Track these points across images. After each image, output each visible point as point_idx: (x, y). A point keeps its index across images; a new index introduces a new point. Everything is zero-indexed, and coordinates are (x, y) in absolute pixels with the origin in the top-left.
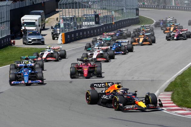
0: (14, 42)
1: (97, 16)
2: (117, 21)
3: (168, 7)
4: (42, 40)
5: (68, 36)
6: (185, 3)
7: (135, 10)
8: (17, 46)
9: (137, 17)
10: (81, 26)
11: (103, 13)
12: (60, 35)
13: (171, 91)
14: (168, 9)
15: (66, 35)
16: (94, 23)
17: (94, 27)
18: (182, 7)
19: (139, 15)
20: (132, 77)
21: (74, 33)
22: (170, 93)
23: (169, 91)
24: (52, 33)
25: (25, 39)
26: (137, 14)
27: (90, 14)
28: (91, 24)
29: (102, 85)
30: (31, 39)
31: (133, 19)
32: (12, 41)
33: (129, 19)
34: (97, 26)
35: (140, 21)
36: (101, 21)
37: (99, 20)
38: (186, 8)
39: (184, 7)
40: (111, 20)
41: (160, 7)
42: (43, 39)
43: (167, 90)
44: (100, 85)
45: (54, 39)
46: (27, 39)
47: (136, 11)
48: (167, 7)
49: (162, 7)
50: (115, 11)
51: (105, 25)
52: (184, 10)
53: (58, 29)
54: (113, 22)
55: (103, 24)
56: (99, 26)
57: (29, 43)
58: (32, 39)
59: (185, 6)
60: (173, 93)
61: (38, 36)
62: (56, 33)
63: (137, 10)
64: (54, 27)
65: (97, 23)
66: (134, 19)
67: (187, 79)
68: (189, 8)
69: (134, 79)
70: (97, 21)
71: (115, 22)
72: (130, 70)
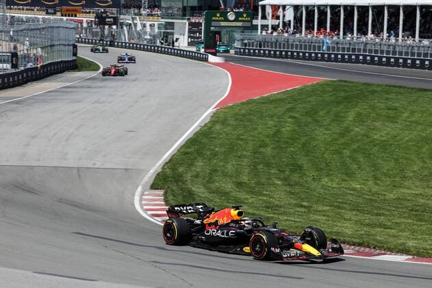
1: (14, 55)
2: (44, 64)
3: (118, 43)
6: (146, 39)
7: (72, 47)
9: (74, 58)
13: (161, 189)
14: (118, 46)
16: (8, 66)
17: (10, 72)
18: (140, 45)
19: (78, 55)
20: (93, 162)
22: (161, 192)
23: (158, 189)
26: (75, 54)
27: (4, 51)
28: (5, 68)
31: (68, 62)
33: (62, 62)
34: (14, 71)
35: (79, 65)
36: (19, 63)
37: (17, 61)
38: (146, 47)
39: (144, 45)
41: (105, 42)
43: (154, 187)
48: (116, 44)
49: (108, 43)
50: (42, 48)
51: (26, 71)
52: (144, 50)
54: (39, 66)
55: (22, 68)
56: (17, 71)
59: (145, 43)
60: (166, 193)
63: (75, 47)
65: (14, 66)
66: (70, 61)
67: (181, 169)
68: (151, 46)
69: (96, 166)
70: (14, 63)
71: (41, 66)
72: (85, 149)
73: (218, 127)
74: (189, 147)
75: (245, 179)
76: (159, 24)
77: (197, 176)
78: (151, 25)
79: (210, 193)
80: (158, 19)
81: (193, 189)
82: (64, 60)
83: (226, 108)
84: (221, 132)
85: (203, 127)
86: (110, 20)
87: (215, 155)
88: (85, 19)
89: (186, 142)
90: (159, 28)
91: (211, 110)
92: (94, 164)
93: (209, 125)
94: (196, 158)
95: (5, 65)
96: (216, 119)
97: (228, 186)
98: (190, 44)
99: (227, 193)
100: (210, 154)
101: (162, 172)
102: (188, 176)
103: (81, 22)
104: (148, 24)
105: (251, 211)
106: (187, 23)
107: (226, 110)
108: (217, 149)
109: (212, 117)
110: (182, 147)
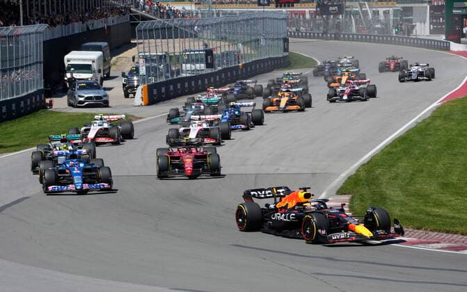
0: (51, 102)
1: (209, 53)
2: (247, 62)
3: (344, 35)
4: (105, 99)
5: (155, 92)
6: (377, 29)
7: (282, 42)
8: (57, 110)
9: (286, 54)
10: (178, 72)
11: (220, 48)
12: (140, 88)
13: (349, 193)
14: (344, 39)
15: (150, 88)
16: (203, 66)
17: (204, 73)
18: (370, 36)
19: (290, 50)
20: (276, 167)
21: (167, 84)
22: (347, 197)
23: (345, 194)
24: (124, 85)
25: (72, 96)
26: (286, 50)
27: (197, 48)
28: (198, 68)
29: (267, 192)
30: (83, 97)
31: (277, 59)
32: (48, 101)
33: (270, 59)
34: (209, 71)
35: (292, 62)
36: (216, 62)
37: (213, 60)
38: (377, 38)
39: (375, 36)
40: (235, 60)
41: (329, 35)
42: (106, 96)
43: (341, 192)
44: (263, 192)
45: (127, 96)
46: (76, 95)
47: (284, 42)
48: (342, 36)
49: (333, 36)
50: (244, 44)
51: (224, 70)
52: (374, 41)
53: (135, 78)
55: (220, 68)
56: (213, 71)
57: (80, 105)
58: (86, 96)
59: (376, 33)
60: (353, 198)
61: (96, 91)
62: (131, 84)
63: (286, 40)
64: (127, 74)
65: (209, 66)
66: (280, 58)
67: (378, 171)
68: (383, 37)
69: (279, 172)
70: (209, 61)
71: (243, 65)
72: (270, 154)
73: (438, 122)
74: (396, 146)
75: (454, 179)
76: (395, 11)
77: (395, 178)
78: (385, 12)
79: (407, 196)
80: (393, 4)
81: (388, 192)
82: (272, 56)
83: (453, 102)
84: (441, 128)
85: (419, 123)
86: (334, 8)
87: (425, 154)
88: (307, 10)
89: (394, 141)
90: (395, 15)
91: (436, 104)
92: (278, 169)
93: (427, 121)
94: (399, 159)
95: (198, 65)
96: (438, 114)
97: (431, 188)
98: (432, 32)
99: (427, 196)
100: (419, 153)
101: (355, 175)
102: (384, 179)
103: (304, 13)
104: (381, 11)
105: (451, 214)
106: (428, 6)
107: (453, 104)
108: (430, 147)
109: (434, 112)
110: (386, 147)
